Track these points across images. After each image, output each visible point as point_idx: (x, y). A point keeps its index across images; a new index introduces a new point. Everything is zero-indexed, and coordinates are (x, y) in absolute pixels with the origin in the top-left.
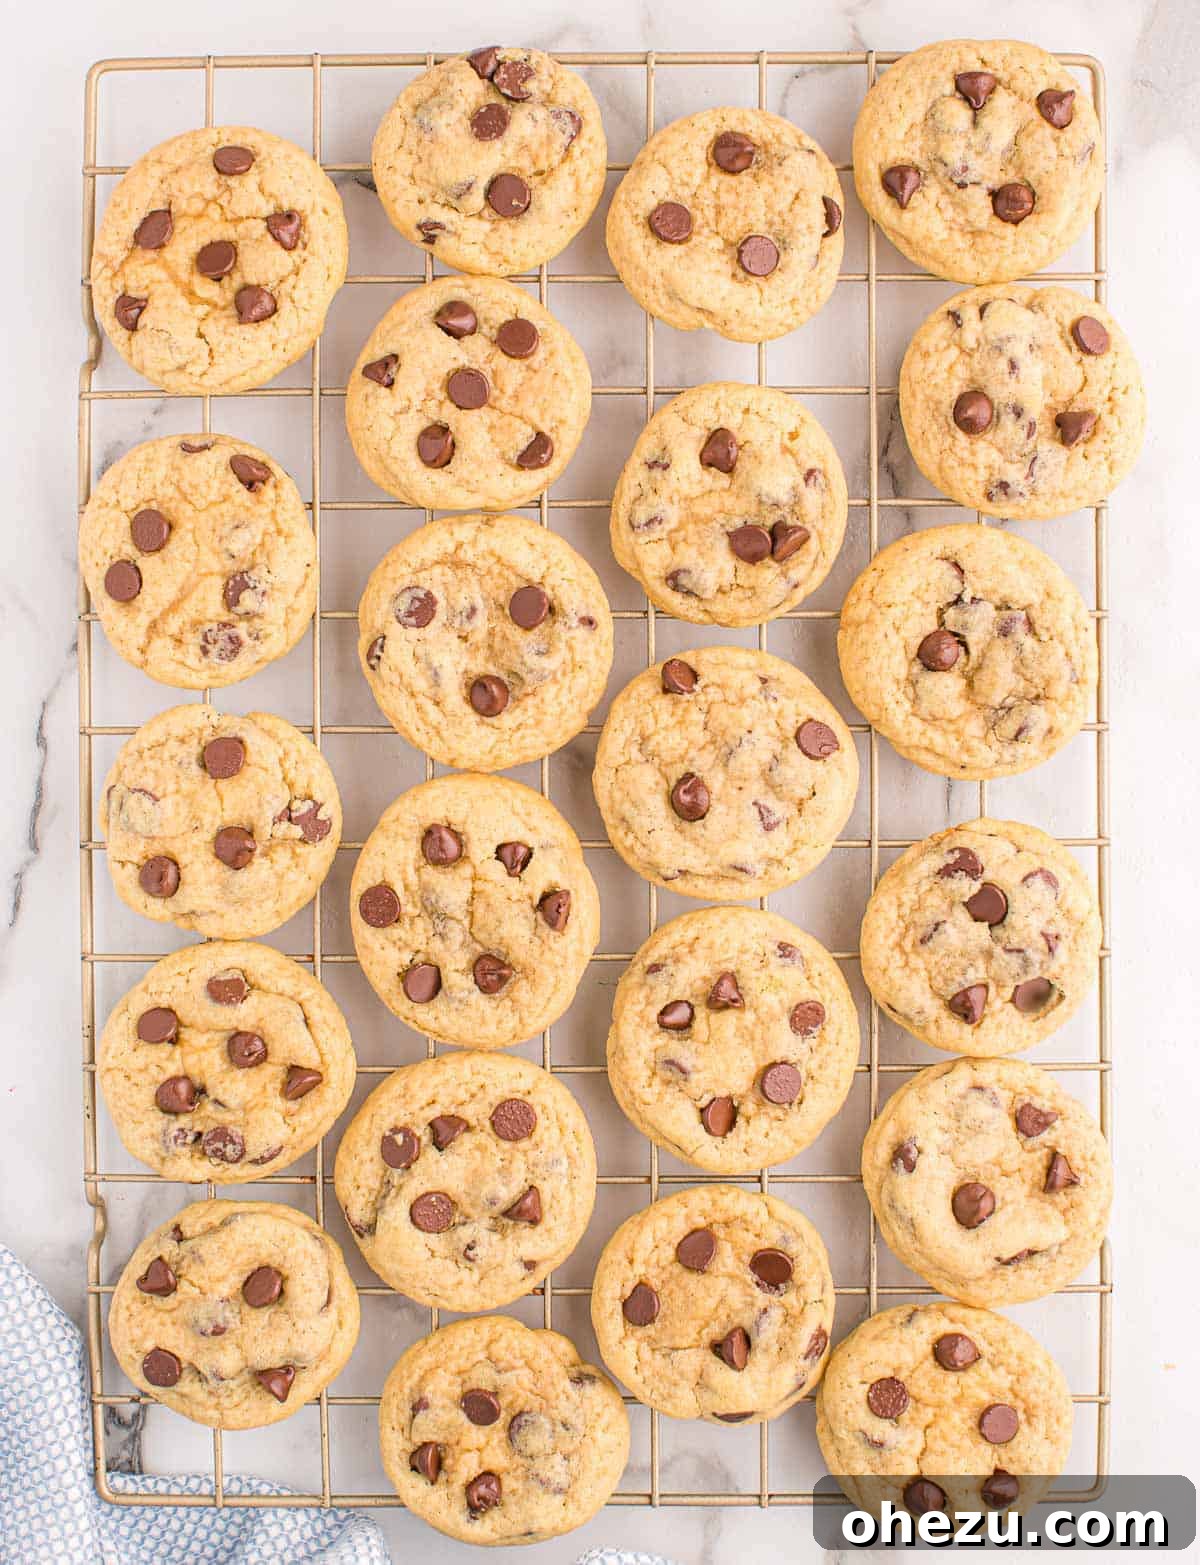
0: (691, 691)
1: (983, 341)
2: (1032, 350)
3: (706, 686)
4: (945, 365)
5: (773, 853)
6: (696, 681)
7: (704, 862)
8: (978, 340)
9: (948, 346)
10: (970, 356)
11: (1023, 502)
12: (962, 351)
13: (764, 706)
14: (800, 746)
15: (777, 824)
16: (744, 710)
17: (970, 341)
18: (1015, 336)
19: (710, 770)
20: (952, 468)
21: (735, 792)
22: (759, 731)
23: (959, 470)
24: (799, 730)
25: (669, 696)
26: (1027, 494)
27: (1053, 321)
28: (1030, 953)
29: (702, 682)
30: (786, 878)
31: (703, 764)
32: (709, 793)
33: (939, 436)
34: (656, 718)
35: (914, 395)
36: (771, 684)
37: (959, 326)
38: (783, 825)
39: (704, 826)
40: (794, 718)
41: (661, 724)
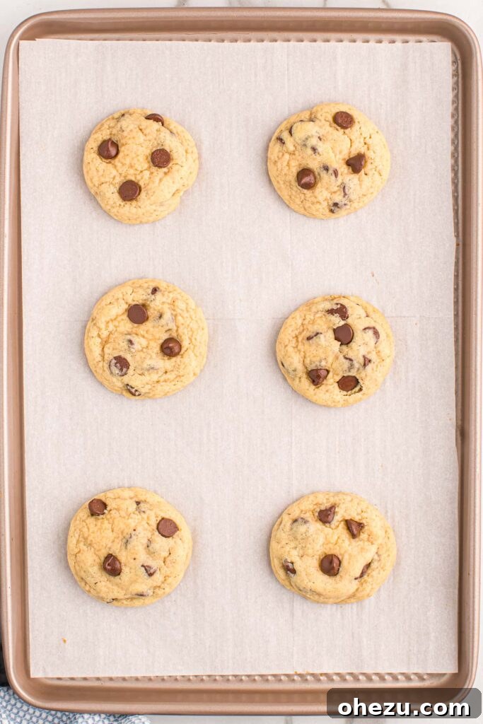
0: (103, 514)
1: (296, 145)
2: (320, 139)
3: (110, 510)
4: (285, 164)
5: (155, 584)
6: (106, 508)
7: (123, 594)
8: (294, 146)
9: (283, 155)
10: (294, 154)
11: (348, 207)
12: (290, 154)
13: (139, 517)
14: (159, 533)
15: (154, 572)
16: (130, 520)
17: (291, 148)
18: (309, 137)
19: (119, 552)
20: (310, 207)
21: (132, 560)
22: (139, 529)
23: (313, 207)
24: (158, 525)
25: (94, 517)
26: (348, 203)
27: (323, 122)
28: (355, 362)
29: (108, 509)
30: (164, 593)
31: (116, 549)
32: (120, 563)
33: (298, 196)
34: (88, 529)
35: (278, 182)
36: (142, 505)
37: (284, 143)
38: (158, 572)
39: (120, 579)
40: (155, 519)
41: (91, 531)
